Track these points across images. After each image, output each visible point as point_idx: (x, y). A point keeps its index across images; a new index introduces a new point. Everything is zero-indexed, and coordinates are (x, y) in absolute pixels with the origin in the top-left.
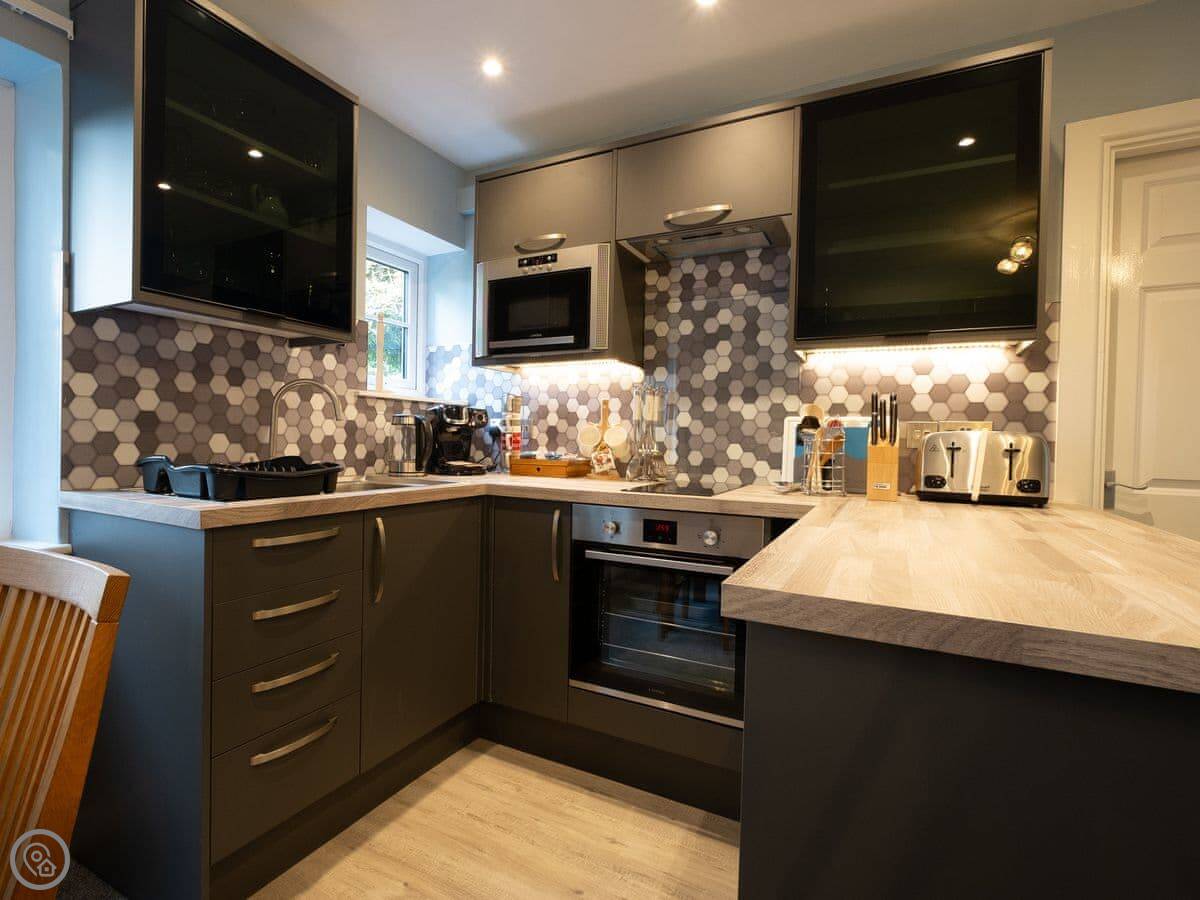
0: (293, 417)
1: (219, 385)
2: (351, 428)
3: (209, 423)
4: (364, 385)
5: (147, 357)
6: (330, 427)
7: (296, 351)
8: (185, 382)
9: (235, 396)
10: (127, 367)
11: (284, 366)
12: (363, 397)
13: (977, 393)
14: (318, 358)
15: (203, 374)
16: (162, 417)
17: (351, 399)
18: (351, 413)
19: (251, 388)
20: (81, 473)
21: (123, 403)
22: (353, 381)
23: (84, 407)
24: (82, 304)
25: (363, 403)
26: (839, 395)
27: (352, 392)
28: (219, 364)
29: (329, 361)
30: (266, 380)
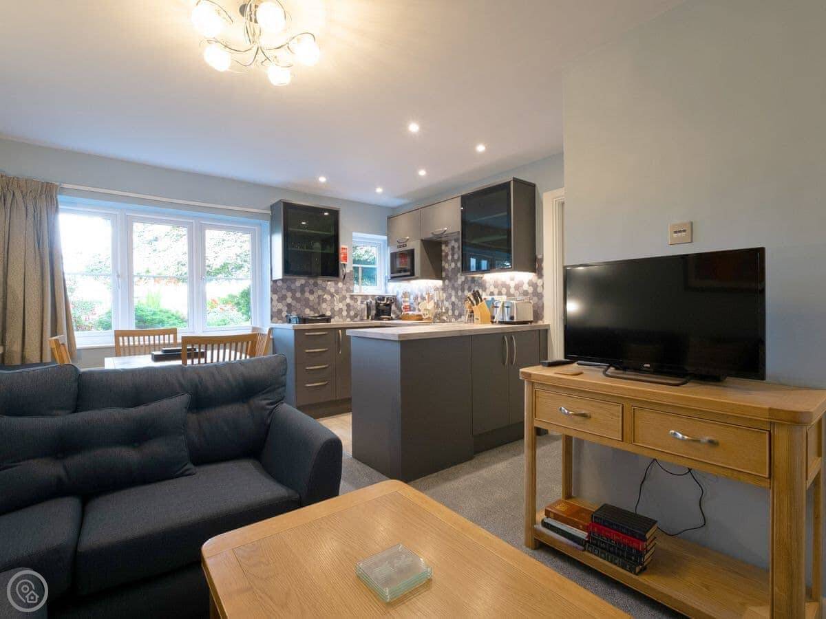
0: (329, 303)
1: (307, 295)
2: (348, 305)
3: (304, 305)
4: (353, 291)
5: (289, 289)
6: (341, 305)
7: (329, 283)
8: (298, 295)
9: (311, 298)
10: (284, 292)
11: (325, 288)
12: (353, 296)
13: (526, 287)
14: (337, 284)
15: (303, 292)
16: (293, 304)
17: (348, 296)
18: (348, 301)
19: (316, 295)
20: (275, 319)
21: (283, 302)
22: (348, 290)
23: (275, 303)
24: (274, 279)
25: (352, 297)
26: (492, 289)
27: (348, 294)
28: (307, 289)
29: (340, 285)
30: (320, 292)
